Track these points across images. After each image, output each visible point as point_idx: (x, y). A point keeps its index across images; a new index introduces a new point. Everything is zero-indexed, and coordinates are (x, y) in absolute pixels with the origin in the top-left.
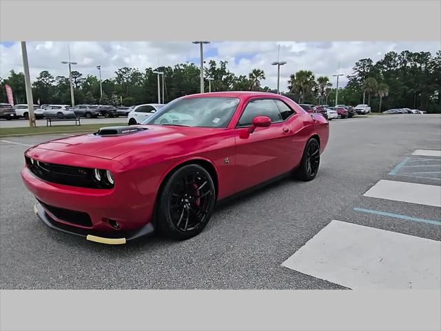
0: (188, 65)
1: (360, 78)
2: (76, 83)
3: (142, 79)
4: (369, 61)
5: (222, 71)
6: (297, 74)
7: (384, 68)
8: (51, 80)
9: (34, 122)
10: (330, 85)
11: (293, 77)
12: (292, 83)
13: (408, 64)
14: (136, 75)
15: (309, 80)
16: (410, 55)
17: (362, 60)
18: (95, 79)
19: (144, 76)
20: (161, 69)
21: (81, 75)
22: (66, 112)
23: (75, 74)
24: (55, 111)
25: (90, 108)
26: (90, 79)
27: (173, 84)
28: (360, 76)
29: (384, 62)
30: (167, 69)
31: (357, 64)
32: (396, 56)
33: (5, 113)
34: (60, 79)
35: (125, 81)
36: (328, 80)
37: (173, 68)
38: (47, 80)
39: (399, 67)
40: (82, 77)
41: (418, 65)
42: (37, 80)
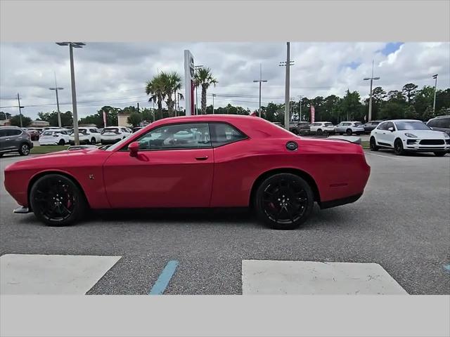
2: (409, 96)
8: (383, 95)
18: (432, 90)
21: (417, 87)
23: (410, 86)
26: (425, 91)
34: (393, 94)
38: (380, 96)
40: (417, 89)
42: (369, 97)
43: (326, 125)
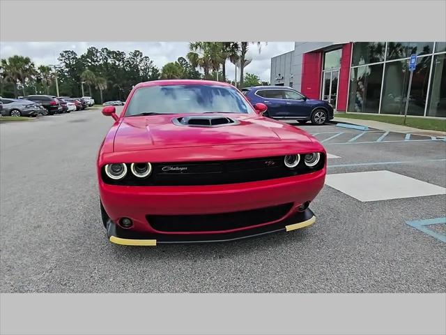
4: (72, 52)
7: (88, 61)
11: (4, 62)
12: (4, 69)
13: (109, 61)
15: (27, 67)
16: (109, 53)
17: (66, 52)
28: (67, 67)
29: (87, 56)
31: (62, 55)
32: (97, 52)
36: (50, 69)
39: (101, 62)
41: (117, 63)
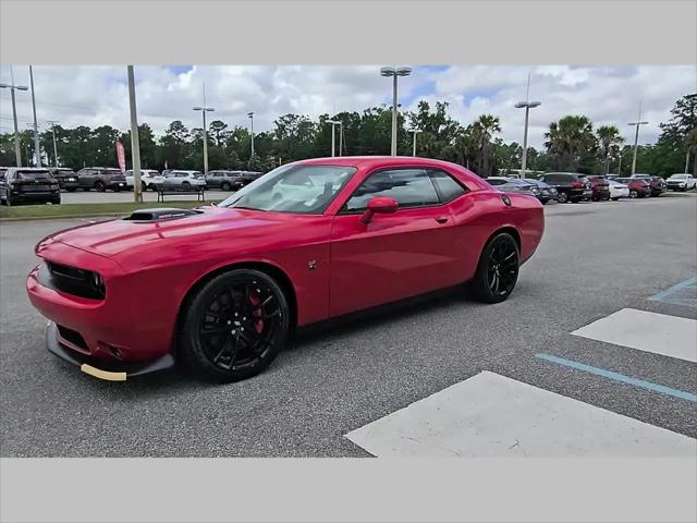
0: (385, 110)
1: (685, 127)
2: (218, 138)
3: (314, 132)
5: (439, 119)
6: (562, 122)
8: (184, 134)
9: (140, 195)
10: (620, 139)
11: (553, 126)
12: (552, 137)
14: (305, 125)
15: (581, 131)
17: (688, 97)
18: (245, 132)
19: (316, 127)
20: (344, 116)
21: (226, 126)
22: (194, 182)
23: (218, 125)
24: (180, 180)
25: (229, 175)
26: (239, 133)
27: (360, 139)
28: (685, 123)
30: (351, 115)
31: (680, 104)
33: (113, 182)
34: (197, 132)
35: (289, 135)
36: (616, 132)
37: (361, 115)
38: (179, 135)
40: (227, 129)
42: (165, 135)
43: (152, 175)
